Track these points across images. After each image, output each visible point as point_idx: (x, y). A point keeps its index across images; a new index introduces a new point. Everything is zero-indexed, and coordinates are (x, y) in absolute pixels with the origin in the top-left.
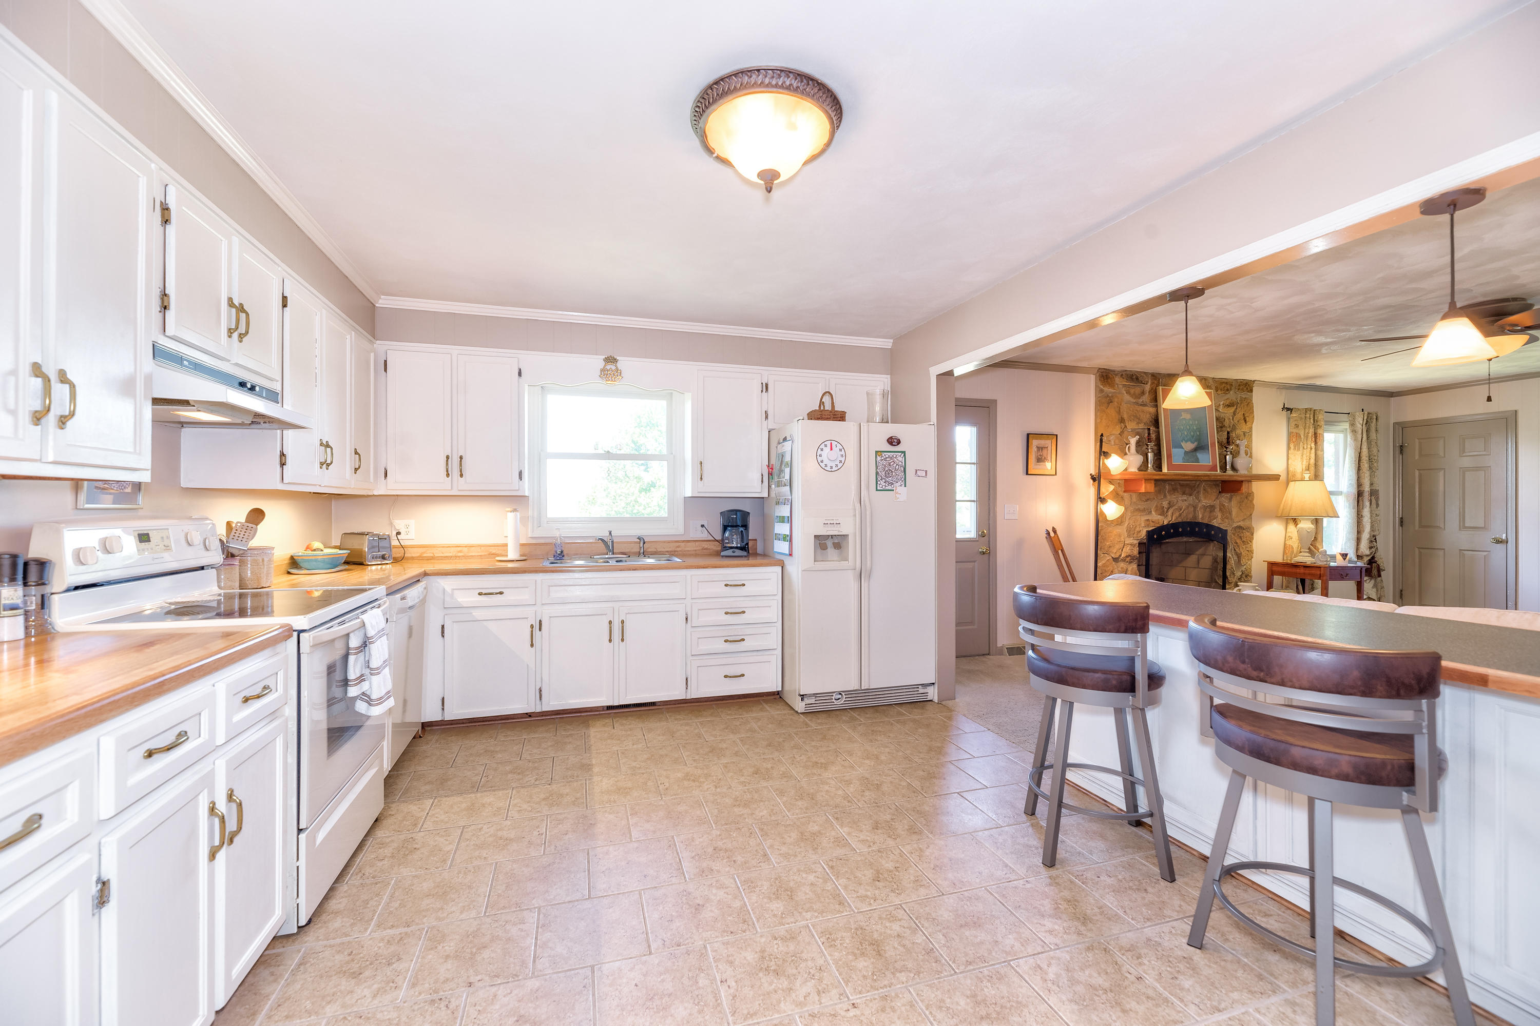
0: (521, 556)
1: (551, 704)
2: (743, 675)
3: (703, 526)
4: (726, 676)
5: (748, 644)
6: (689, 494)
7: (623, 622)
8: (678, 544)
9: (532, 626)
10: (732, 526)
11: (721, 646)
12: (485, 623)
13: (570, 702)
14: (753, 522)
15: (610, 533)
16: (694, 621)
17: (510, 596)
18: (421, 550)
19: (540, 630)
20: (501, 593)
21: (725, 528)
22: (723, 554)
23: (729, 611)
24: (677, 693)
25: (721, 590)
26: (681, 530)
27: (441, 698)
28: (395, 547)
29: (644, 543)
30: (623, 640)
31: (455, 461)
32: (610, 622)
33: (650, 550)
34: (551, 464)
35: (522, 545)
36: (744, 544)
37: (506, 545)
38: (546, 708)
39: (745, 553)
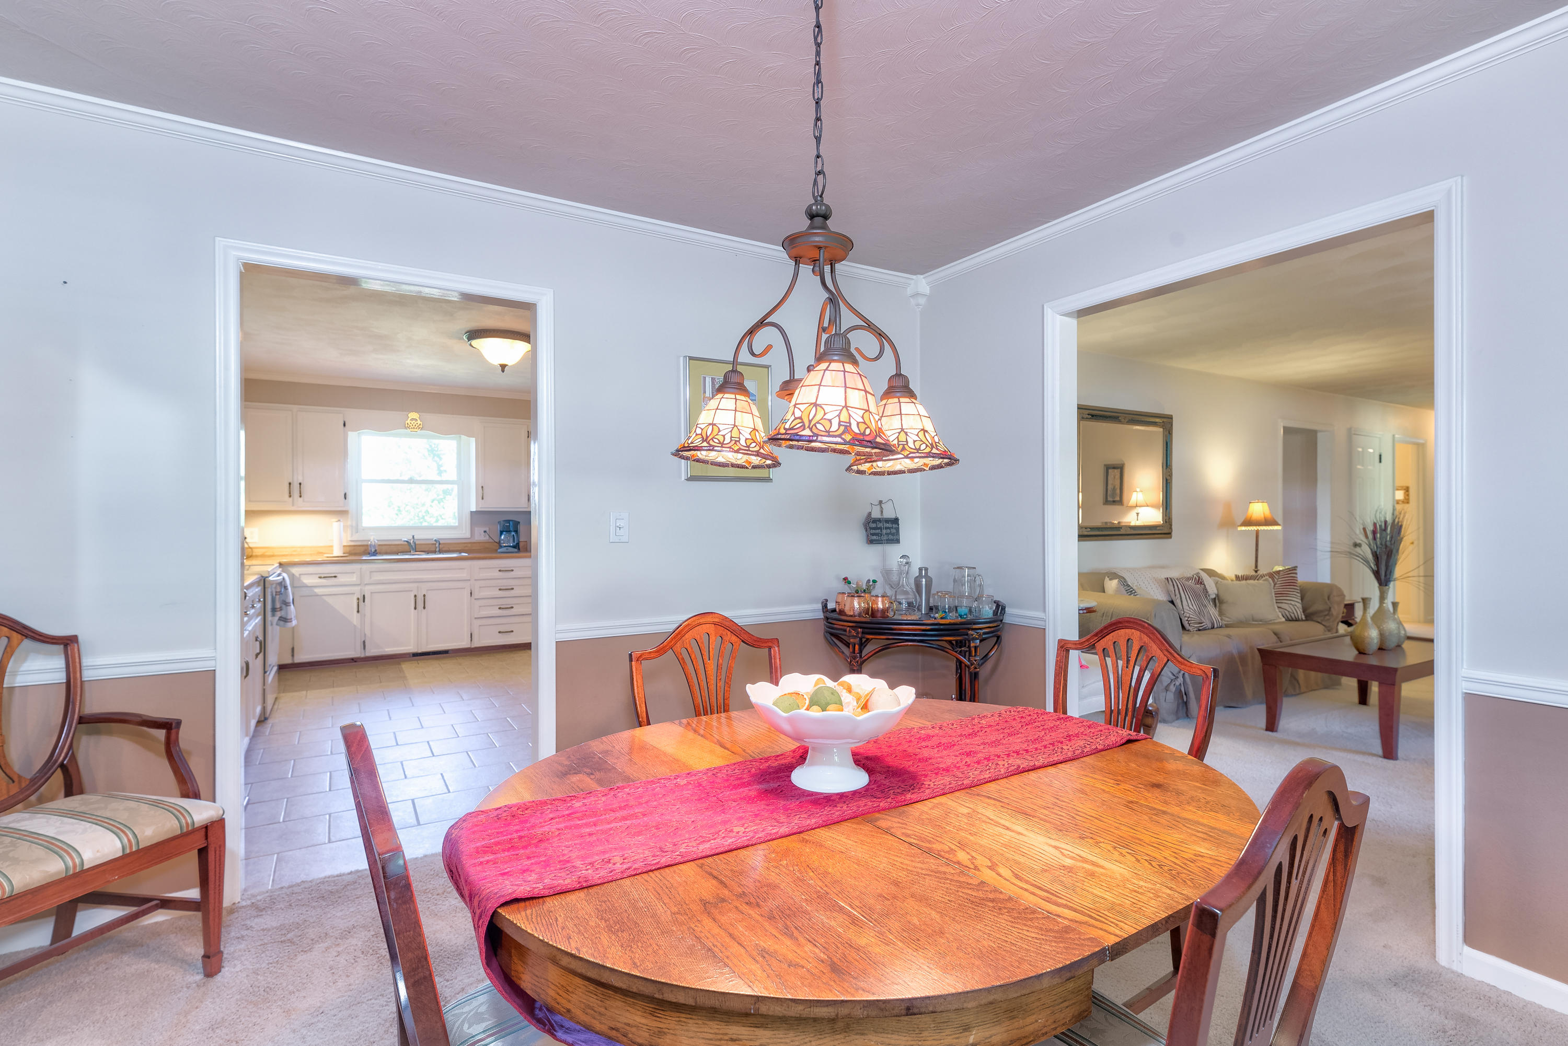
0: (344, 553)
1: (372, 651)
2: (512, 631)
3: (485, 532)
4: (499, 632)
5: (515, 611)
6: (474, 510)
7: (424, 596)
8: (466, 545)
9: (358, 599)
10: (506, 531)
11: (498, 612)
12: (324, 597)
13: (386, 650)
14: (522, 528)
15: (413, 537)
16: (476, 595)
17: (342, 579)
18: (263, 550)
19: (364, 601)
20: (335, 577)
21: (501, 533)
22: (499, 550)
23: (502, 588)
24: (464, 643)
25: (497, 574)
26: (468, 535)
27: (291, 647)
28: (247, 548)
29: (440, 544)
30: (424, 608)
31: (295, 487)
32: (415, 596)
33: (444, 549)
34: (364, 485)
35: (344, 546)
36: (515, 544)
37: (332, 546)
38: (368, 654)
39: (516, 550)
